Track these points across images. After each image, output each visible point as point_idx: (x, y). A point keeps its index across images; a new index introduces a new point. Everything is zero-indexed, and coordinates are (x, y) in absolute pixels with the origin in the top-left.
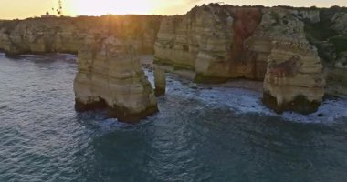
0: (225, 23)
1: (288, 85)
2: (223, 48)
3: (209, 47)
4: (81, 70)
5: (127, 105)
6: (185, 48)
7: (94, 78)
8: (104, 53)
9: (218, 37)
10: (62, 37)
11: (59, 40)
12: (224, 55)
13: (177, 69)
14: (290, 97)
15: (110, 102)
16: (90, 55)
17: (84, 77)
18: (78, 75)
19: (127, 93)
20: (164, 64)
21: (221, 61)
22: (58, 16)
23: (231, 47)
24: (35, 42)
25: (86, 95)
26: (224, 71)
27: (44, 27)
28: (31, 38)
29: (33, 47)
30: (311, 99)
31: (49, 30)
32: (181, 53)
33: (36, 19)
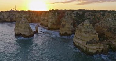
0: (55, 15)
1: (63, 30)
2: (54, 21)
3: (51, 21)
4: (16, 26)
5: (25, 34)
6: (47, 21)
7: (19, 28)
8: (21, 22)
9: (53, 18)
10: (15, 17)
11: (14, 18)
12: (54, 23)
13: (45, 26)
14: (64, 33)
15: (22, 34)
16: (18, 23)
17: (16, 28)
18: (15, 28)
19: (25, 32)
20: (43, 25)
21: (54, 24)
22: (15, 10)
23: (57, 21)
24: (7, 18)
25: (17, 32)
26: (55, 27)
27: (10, 14)
28: (6, 17)
29: (7, 20)
30: (68, 33)
31: (12, 15)
32: (46, 22)
33: (8, 11)
